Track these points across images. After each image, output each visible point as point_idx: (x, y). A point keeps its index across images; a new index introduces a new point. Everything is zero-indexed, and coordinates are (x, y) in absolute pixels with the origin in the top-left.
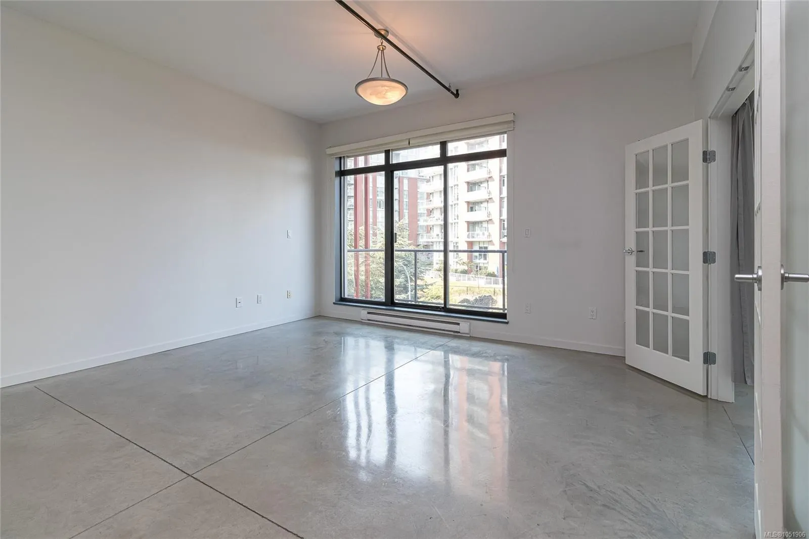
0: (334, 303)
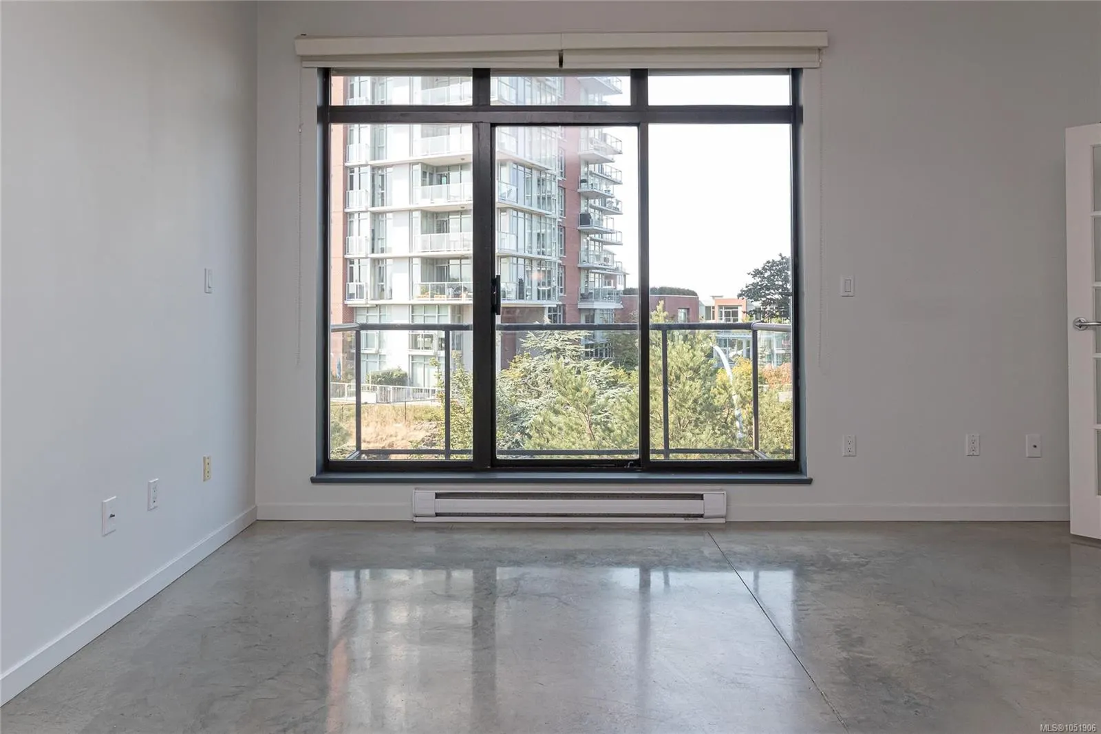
0: (314, 480)
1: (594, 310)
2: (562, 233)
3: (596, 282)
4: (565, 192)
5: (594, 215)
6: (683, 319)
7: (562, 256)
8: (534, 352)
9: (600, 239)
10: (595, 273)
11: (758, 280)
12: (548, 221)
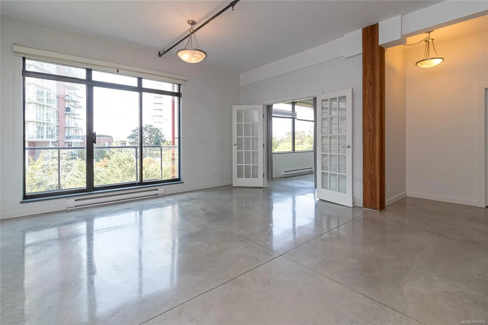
0: (21, 203)
1: (72, 142)
2: (58, 114)
3: (72, 133)
4: (59, 99)
5: (72, 109)
6: (107, 145)
7: (58, 122)
8: (45, 159)
9: (74, 117)
10: (71, 129)
11: (134, 133)
12: (52, 109)
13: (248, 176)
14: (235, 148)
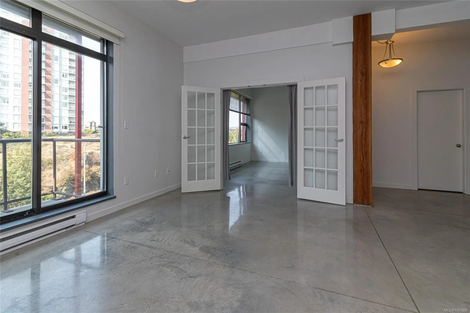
13: (201, 178)
14: (184, 143)
